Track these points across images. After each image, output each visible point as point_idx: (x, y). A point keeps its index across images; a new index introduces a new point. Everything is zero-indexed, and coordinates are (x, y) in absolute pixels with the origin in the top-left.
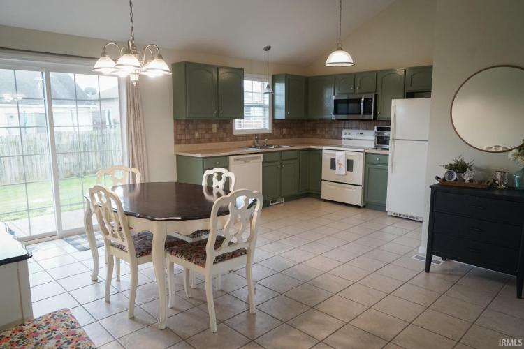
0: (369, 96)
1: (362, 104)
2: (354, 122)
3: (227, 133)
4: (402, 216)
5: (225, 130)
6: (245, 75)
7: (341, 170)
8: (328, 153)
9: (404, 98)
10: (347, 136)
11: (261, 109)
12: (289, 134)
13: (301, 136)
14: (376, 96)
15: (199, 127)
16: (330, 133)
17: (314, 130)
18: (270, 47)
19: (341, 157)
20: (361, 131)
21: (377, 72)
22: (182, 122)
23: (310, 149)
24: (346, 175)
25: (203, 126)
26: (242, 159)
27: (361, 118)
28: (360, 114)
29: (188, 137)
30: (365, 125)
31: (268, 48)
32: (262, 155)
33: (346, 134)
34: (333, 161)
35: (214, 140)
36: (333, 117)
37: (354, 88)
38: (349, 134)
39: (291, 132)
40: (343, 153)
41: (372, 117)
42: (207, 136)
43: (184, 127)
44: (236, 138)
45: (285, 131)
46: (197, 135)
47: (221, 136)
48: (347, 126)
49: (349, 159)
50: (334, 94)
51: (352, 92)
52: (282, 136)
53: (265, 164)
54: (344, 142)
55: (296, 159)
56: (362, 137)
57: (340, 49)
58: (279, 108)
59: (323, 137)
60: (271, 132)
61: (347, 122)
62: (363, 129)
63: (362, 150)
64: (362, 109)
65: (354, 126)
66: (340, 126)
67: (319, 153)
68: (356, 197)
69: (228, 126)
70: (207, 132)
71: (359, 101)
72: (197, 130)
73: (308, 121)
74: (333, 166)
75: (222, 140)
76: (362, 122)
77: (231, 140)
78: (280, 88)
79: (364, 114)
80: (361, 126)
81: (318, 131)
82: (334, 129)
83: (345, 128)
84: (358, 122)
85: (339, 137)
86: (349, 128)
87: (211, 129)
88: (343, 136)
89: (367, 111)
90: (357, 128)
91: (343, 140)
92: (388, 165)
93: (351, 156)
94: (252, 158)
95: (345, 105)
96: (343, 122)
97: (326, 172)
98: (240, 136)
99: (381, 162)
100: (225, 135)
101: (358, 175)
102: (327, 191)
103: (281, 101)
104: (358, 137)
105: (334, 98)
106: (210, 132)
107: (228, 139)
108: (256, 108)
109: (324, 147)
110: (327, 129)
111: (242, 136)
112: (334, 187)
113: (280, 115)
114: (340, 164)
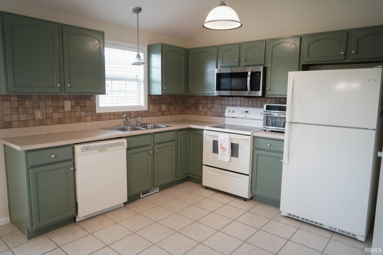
0: (255, 69)
1: (249, 79)
2: (238, 99)
3: (87, 112)
4: (300, 219)
5: (83, 108)
6: (106, 41)
7: (224, 155)
8: (209, 135)
9: (299, 70)
10: (231, 114)
11: (136, 83)
12: (169, 110)
13: (182, 112)
14: (265, 69)
15: (42, 104)
16: (213, 110)
17: (196, 107)
18: (140, 9)
19: (224, 140)
20: (247, 109)
21: (266, 42)
22: (12, 99)
23: (189, 129)
24: (230, 161)
25: (50, 103)
26: (95, 148)
27: (248, 95)
28: (246, 90)
29: (22, 117)
30: (250, 103)
31: (138, 10)
32: (125, 141)
33: (229, 111)
34: (215, 144)
35: (67, 120)
36: (216, 93)
37: (239, 61)
38: (233, 112)
39: (172, 109)
40: (227, 136)
41: (260, 93)
42: (56, 116)
43: (16, 105)
44: (100, 117)
45: (164, 108)
46: (39, 115)
47: (77, 116)
48: (231, 103)
49: (234, 142)
50: (217, 68)
51: (237, 64)
52: (160, 113)
53: (131, 151)
54: (228, 121)
55: (173, 141)
56: (248, 116)
57: (223, 4)
58: (155, 82)
59: (206, 114)
60: (146, 109)
61: (231, 98)
62: (248, 106)
63: (249, 133)
64: (248, 84)
65: (238, 103)
66: (223, 103)
67: (199, 133)
68: (242, 187)
69: (88, 103)
70: (54, 111)
71: (245, 74)
72: (38, 108)
73: (190, 97)
74: (215, 150)
75: (79, 120)
76: (247, 99)
77: (92, 120)
78: (156, 60)
79: (252, 89)
80: (246, 103)
81: (200, 108)
82: (216, 106)
83: (229, 105)
84: (242, 99)
85: (222, 115)
86: (233, 105)
87: (63, 107)
88: (227, 114)
89: (254, 87)
90: (241, 106)
91: (226, 119)
92: (282, 153)
93: (237, 139)
94: (111, 146)
95: (228, 79)
96: (227, 98)
97: (208, 156)
98: (105, 114)
99: (272, 149)
100: (83, 114)
101: (244, 162)
102: (209, 177)
103: (157, 74)
104: (243, 116)
105: (216, 71)
106: (61, 111)
107: (89, 118)
108: (128, 82)
109: (206, 128)
110: (209, 106)
111: (109, 114)
112: (216, 174)
113: (157, 90)
114: (223, 148)
